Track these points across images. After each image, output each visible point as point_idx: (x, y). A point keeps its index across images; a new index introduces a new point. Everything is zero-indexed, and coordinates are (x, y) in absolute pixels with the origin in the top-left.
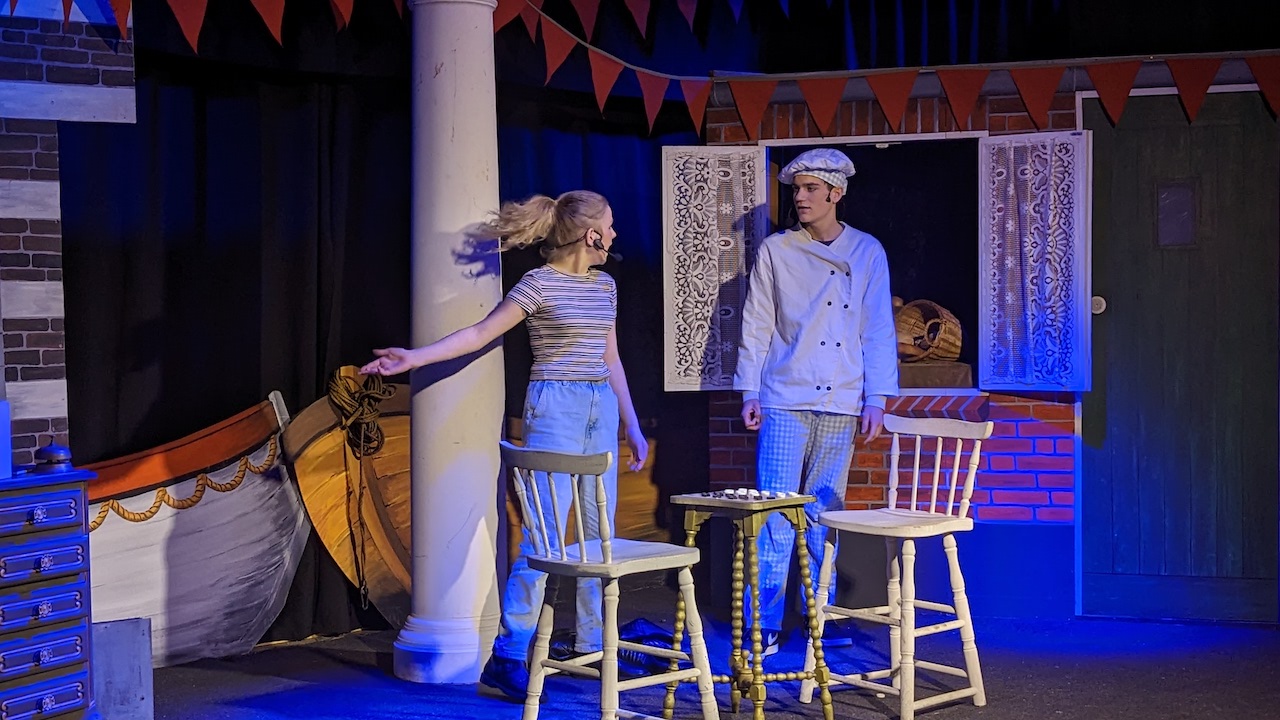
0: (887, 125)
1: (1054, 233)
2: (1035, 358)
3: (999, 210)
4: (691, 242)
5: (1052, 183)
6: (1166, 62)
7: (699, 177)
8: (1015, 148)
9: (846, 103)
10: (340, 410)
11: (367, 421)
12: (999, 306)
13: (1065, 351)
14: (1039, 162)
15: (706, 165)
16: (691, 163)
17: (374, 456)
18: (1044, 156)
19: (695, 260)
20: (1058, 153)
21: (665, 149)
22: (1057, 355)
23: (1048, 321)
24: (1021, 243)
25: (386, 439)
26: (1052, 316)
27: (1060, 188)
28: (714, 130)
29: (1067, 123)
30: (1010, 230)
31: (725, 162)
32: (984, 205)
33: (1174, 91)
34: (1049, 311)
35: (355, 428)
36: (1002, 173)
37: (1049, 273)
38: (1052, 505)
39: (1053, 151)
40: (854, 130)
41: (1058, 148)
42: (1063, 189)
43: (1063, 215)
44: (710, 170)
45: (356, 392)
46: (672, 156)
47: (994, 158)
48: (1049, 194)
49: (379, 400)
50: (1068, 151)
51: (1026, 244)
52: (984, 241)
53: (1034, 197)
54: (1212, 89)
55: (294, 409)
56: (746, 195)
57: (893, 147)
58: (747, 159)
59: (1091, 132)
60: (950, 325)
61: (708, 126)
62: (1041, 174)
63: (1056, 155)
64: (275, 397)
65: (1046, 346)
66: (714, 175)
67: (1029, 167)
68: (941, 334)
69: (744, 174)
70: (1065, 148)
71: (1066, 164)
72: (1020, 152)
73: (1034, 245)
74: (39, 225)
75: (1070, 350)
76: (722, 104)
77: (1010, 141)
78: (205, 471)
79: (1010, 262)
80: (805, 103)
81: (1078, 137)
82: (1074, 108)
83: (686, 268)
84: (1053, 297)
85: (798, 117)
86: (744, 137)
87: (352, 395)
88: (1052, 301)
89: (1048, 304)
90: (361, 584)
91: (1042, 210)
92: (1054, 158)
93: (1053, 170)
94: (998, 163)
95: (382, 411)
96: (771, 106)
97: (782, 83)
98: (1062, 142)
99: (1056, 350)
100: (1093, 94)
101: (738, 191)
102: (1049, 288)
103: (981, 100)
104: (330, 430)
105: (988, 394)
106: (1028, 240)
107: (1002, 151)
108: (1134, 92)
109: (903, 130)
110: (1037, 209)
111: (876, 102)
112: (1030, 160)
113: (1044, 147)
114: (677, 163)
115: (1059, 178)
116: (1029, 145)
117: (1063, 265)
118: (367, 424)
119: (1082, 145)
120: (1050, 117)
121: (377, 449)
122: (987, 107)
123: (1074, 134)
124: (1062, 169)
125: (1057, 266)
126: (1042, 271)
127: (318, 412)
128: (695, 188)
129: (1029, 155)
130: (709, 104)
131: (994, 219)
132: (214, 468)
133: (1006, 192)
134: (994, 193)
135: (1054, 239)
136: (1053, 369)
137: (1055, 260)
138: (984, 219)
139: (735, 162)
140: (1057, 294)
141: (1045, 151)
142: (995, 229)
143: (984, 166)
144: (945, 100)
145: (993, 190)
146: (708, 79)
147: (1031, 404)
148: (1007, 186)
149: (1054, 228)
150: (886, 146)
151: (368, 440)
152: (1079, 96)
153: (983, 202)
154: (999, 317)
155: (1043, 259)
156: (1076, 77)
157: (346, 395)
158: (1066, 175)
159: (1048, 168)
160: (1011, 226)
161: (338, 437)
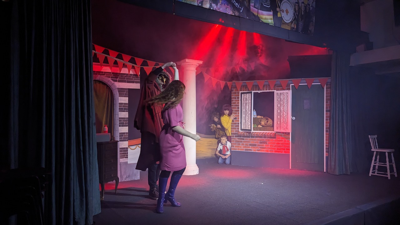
0: (260, 89)
2: (282, 127)
3: (277, 103)
5: (285, 99)
6: (305, 80)
9: (253, 86)
13: (287, 126)
18: (284, 94)
23: (284, 121)
24: (280, 108)
28: (232, 90)
29: (289, 89)
32: (275, 102)
33: (306, 84)
34: (285, 119)
36: (278, 97)
37: (285, 113)
40: (255, 90)
42: (287, 100)
43: (287, 104)
50: (288, 94)
52: (275, 108)
53: (283, 101)
54: (313, 84)
57: (261, 93)
60: (270, 121)
62: (284, 97)
63: (286, 94)
68: (268, 123)
72: (281, 93)
74: (125, 104)
76: (234, 86)
77: (279, 92)
79: (279, 111)
80: (247, 85)
82: (290, 87)
84: (285, 117)
85: (246, 88)
86: (237, 91)
96: (241, 86)
97: (243, 83)
98: (287, 92)
100: (293, 85)
102: (284, 115)
105: (275, 132)
106: (282, 108)
107: (278, 94)
108: (300, 84)
109: (263, 90)
110: (283, 103)
111: (258, 86)
112: (282, 95)
119: (290, 92)
120: (286, 88)
122: (276, 86)
124: (287, 96)
130: (232, 86)
133: (278, 100)
134: (276, 100)
135: (286, 108)
136: (285, 128)
137: (286, 111)
138: (275, 104)
142: (277, 106)
143: (275, 96)
144: (269, 85)
149: (285, 106)
152: (291, 85)
154: (277, 120)
155: (284, 111)
156: (290, 82)
160: (279, 105)
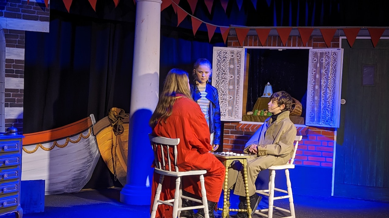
0: (282, 44)
1: (330, 79)
2: (323, 117)
3: (314, 71)
4: (220, 76)
5: (331, 64)
6: (368, 29)
7: (224, 57)
8: (320, 53)
9: (270, 36)
10: (111, 121)
11: (119, 124)
12: (313, 100)
13: (332, 115)
14: (327, 58)
15: (226, 53)
16: (222, 52)
17: (121, 135)
18: (329, 56)
19: (222, 81)
20: (333, 55)
21: (214, 48)
22: (329, 116)
23: (327, 106)
24: (320, 81)
25: (125, 130)
26: (328, 104)
27: (333, 65)
28: (230, 43)
29: (336, 46)
30: (317, 77)
31: (232, 52)
32: (310, 69)
33: (370, 38)
34: (328, 103)
35: (115, 126)
36: (316, 60)
37: (328, 91)
38: (326, 162)
39: (331, 54)
40: (272, 44)
41: (333, 53)
42: (334, 66)
43: (333, 74)
44: (228, 54)
45: (116, 116)
46: (216, 50)
47: (314, 55)
48: (329, 67)
49: (124, 118)
50: (336, 55)
51: (322, 82)
52: (309, 80)
53: (325, 68)
54: (381, 38)
55: (97, 120)
56: (238, 63)
57: (284, 50)
58: (239, 52)
59: (343, 49)
60: (298, 105)
61: (228, 41)
62: (327, 61)
63: (332, 55)
64: (92, 116)
65: (326, 113)
66: (229, 56)
67: (324, 59)
68: (295, 108)
69: (238, 56)
70: (335, 53)
71: (335, 58)
72: (322, 54)
73: (324, 82)
75: (333, 115)
76: (233, 35)
77: (319, 51)
78: (69, 137)
79: (317, 87)
80: (257, 36)
81: (339, 50)
82: (339, 41)
83: (219, 83)
84: (329, 99)
85: (255, 40)
86: (239, 45)
87: (115, 116)
88: (329, 100)
89: (327, 101)
90: (115, 173)
91: (327, 72)
92: (331, 56)
93: (331, 60)
94: (314, 56)
95: (124, 122)
96: (247, 36)
97: (251, 29)
98: (334, 51)
99: (329, 115)
100: (345, 38)
101: (236, 61)
102: (328, 96)
103: (311, 37)
104: (108, 126)
105: (308, 127)
106: (323, 81)
107: (316, 54)
108: (357, 38)
109: (287, 45)
110: (326, 71)
111: (279, 37)
112: (324, 57)
113: (329, 53)
114: (218, 52)
115: (333, 62)
116: (324, 52)
117: (333, 89)
118: (119, 125)
119: (340, 52)
120: (332, 44)
121: (122, 133)
122: (313, 40)
123: (338, 49)
124: (334, 60)
125: (331, 89)
126: (326, 90)
127: (104, 121)
128: (223, 60)
129: (324, 55)
130: (229, 35)
131: (313, 74)
132: (72, 136)
133: (317, 66)
134: (313, 66)
135: (330, 81)
136: (328, 120)
137: (330, 87)
138: (310, 74)
139: (235, 53)
140: (331, 98)
141: (329, 54)
142: (313, 77)
143: (310, 58)
144: (300, 37)
145: (313, 65)
146: (229, 27)
147: (321, 131)
148: (317, 64)
149: (330, 78)
150: (282, 50)
151: (119, 130)
152: (341, 38)
153: (310, 68)
154: (313, 103)
155: (327, 87)
156: (340, 32)
157: (113, 116)
158: (335, 62)
159: (330, 59)
160: (318, 76)
161: (110, 128)
